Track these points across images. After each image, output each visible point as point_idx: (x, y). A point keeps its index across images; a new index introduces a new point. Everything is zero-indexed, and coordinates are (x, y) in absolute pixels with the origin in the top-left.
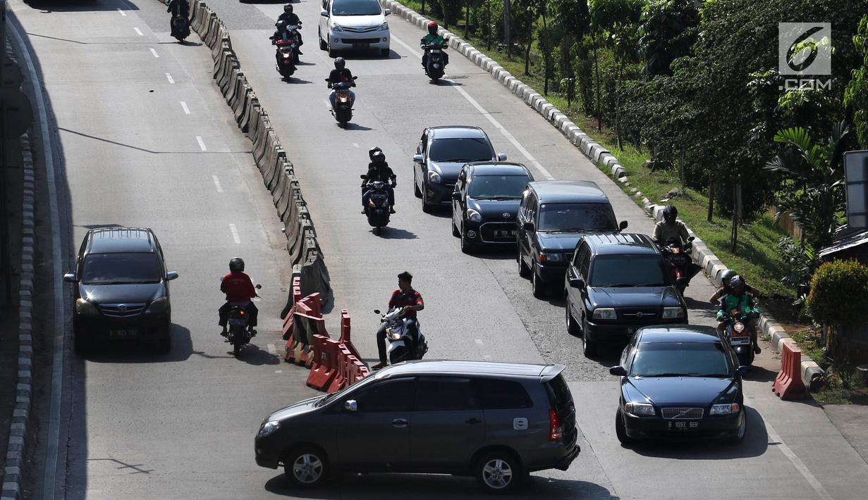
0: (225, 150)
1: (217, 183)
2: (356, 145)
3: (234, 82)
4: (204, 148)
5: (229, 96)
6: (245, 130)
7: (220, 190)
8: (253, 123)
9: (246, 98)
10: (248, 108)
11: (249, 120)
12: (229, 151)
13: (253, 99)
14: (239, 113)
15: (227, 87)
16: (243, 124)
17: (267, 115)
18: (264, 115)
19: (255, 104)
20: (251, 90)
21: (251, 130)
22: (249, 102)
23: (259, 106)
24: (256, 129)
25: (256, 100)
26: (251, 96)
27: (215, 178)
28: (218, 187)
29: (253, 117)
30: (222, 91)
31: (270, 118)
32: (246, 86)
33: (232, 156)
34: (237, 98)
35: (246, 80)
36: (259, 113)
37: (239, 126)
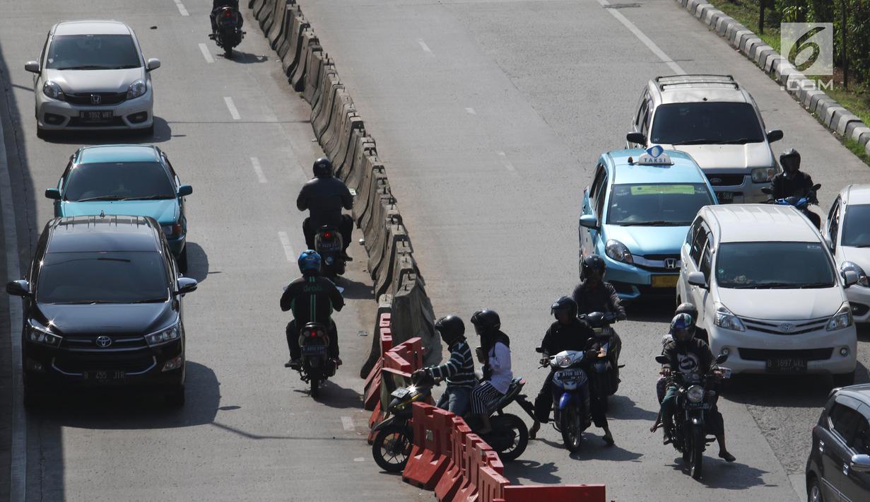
0: (269, 119)
1: (258, 168)
2: (470, 110)
3: (280, 13)
4: (236, 116)
5: (274, 34)
6: (300, 87)
7: (263, 180)
8: (311, 76)
9: (301, 39)
10: (303, 53)
11: (305, 72)
12: (275, 119)
13: (311, 40)
14: (289, 61)
15: (270, 20)
16: (296, 78)
17: (333, 64)
18: (328, 64)
19: (314, 46)
20: (308, 25)
21: (309, 87)
22: (305, 43)
23: (320, 50)
24: (317, 85)
25: (316, 40)
26: (308, 34)
27: (254, 160)
28: (260, 176)
29: (312, 68)
30: (262, 27)
31: (338, 68)
32: (299, 19)
33: (280, 127)
34: (286, 38)
35: (299, 10)
36: (321, 61)
37: (290, 82)
